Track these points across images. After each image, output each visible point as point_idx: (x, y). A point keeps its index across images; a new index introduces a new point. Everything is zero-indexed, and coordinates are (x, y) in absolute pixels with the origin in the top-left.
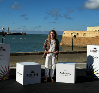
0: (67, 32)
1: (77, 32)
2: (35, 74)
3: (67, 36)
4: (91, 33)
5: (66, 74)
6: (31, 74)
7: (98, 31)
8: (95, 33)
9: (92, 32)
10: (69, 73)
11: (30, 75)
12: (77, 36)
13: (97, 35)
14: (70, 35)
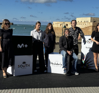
0: (57, 22)
1: (66, 23)
2: (27, 65)
3: (57, 27)
4: (80, 24)
5: (57, 64)
6: (23, 64)
7: (87, 22)
8: (84, 24)
9: (82, 23)
10: (61, 64)
11: (21, 66)
12: (67, 27)
13: (87, 26)
14: (59, 26)
